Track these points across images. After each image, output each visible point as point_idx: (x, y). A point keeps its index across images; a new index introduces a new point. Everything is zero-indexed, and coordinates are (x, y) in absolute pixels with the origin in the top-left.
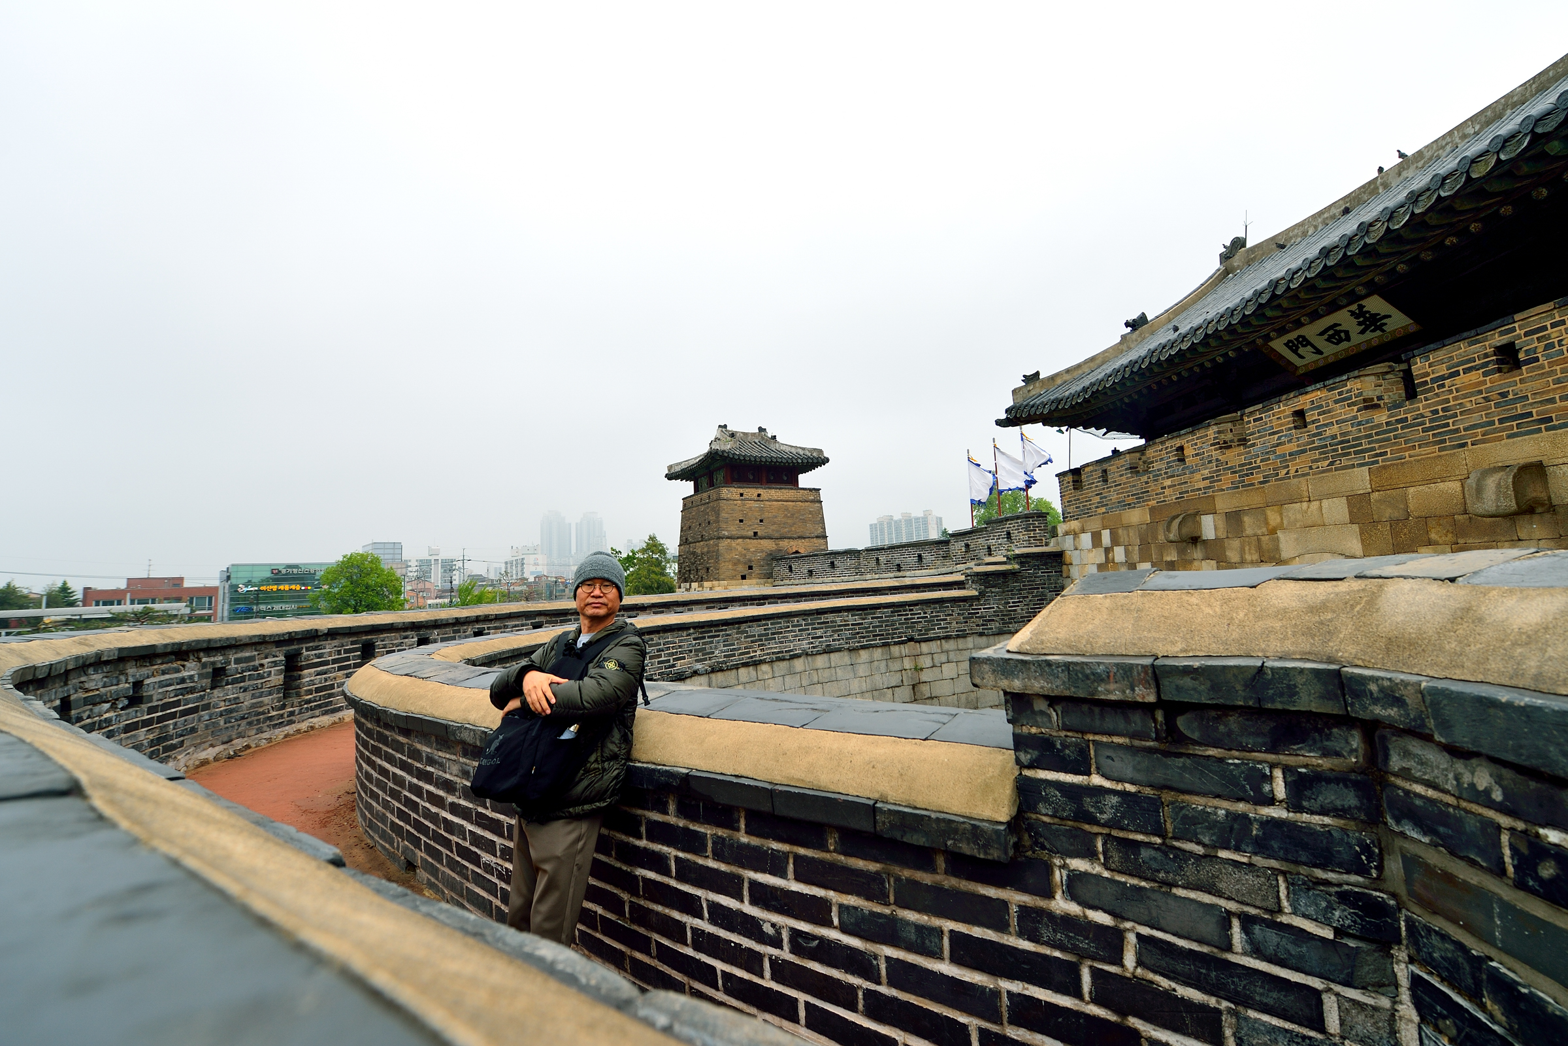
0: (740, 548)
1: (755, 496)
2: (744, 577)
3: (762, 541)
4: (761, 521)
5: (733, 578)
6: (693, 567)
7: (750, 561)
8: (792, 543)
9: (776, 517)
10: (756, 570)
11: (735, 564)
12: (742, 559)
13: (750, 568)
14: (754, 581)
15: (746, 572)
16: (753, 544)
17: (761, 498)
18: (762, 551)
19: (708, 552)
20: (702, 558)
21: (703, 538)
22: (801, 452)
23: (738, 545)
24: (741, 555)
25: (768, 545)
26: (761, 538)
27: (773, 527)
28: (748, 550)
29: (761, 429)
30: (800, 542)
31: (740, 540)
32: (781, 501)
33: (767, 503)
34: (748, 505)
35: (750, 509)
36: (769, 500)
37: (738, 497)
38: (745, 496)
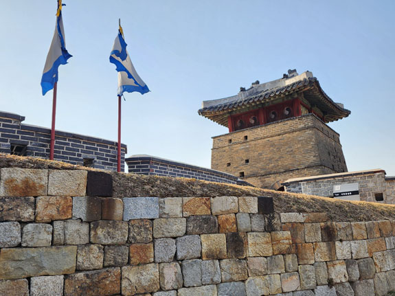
1: (242, 139)
4: (247, 161)
32: (267, 137)
33: (253, 143)
34: (235, 149)
35: (237, 151)
36: (256, 139)
37: (227, 143)
38: (233, 141)
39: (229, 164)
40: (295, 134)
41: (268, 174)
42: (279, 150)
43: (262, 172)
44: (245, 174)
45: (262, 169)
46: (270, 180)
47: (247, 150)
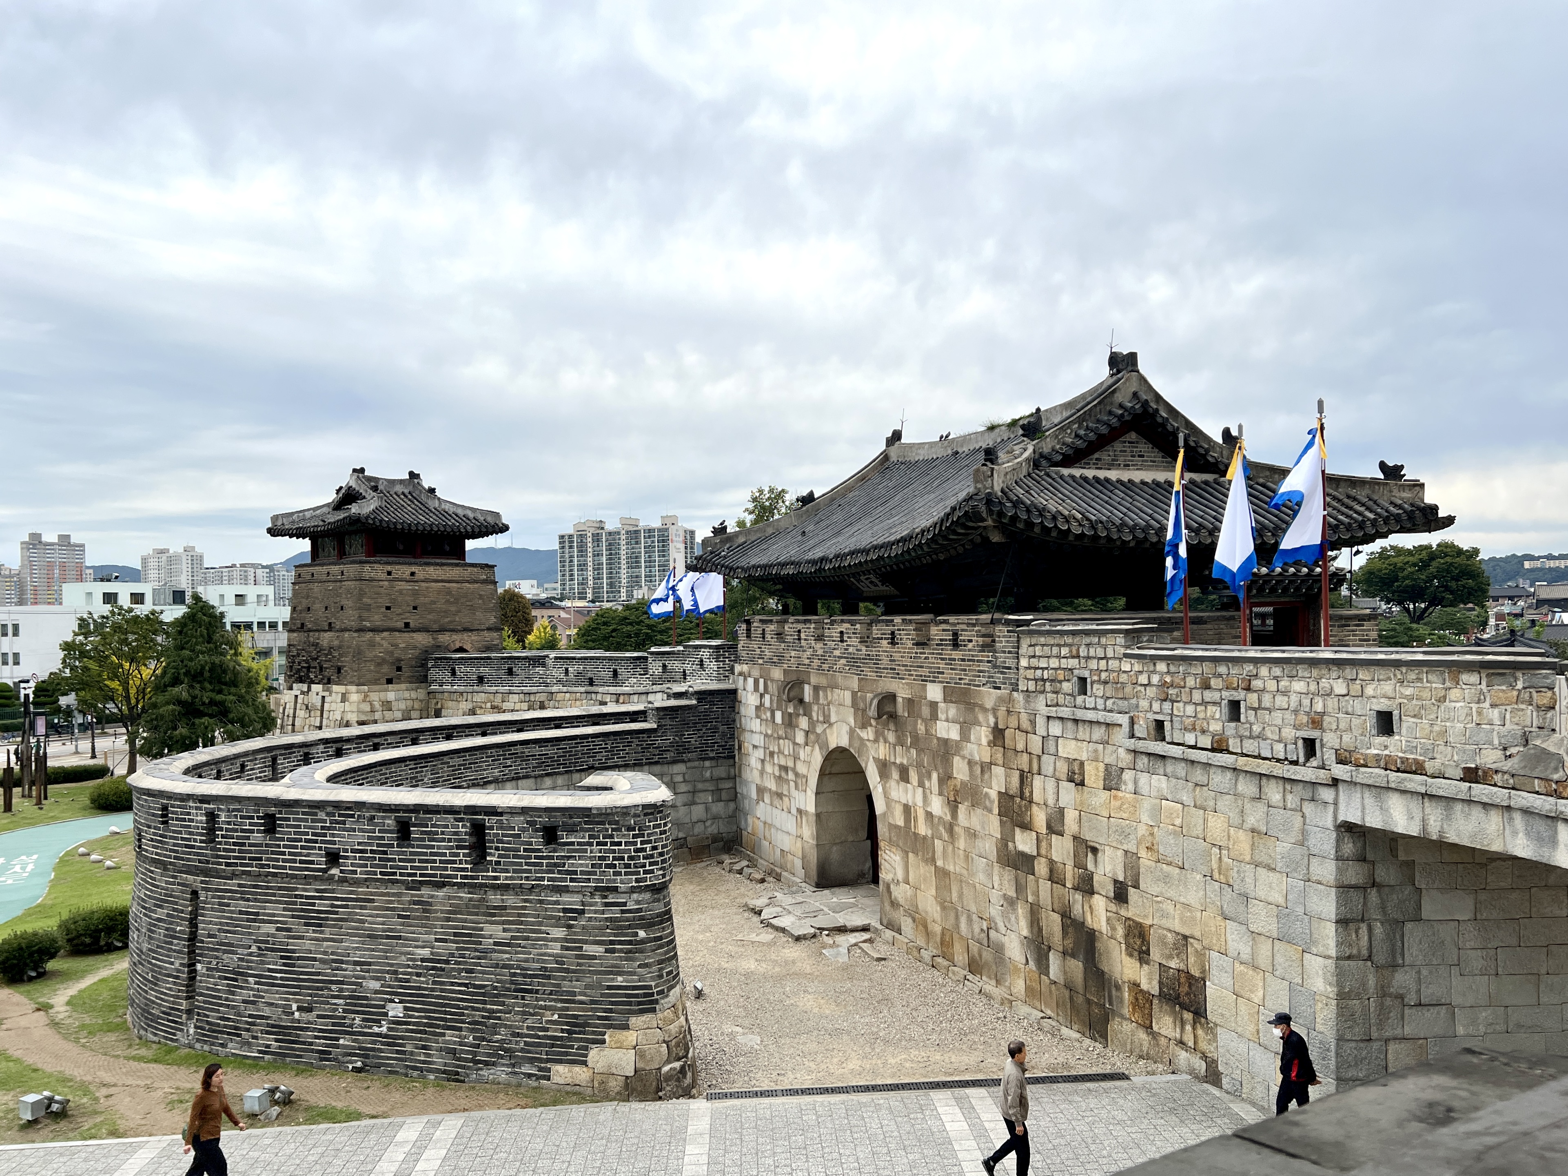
0: (385, 644)
1: (407, 575)
2: (389, 681)
3: (415, 635)
4: (415, 608)
5: (376, 682)
6: (315, 664)
7: (399, 660)
8: (455, 637)
9: (434, 603)
10: (406, 672)
11: (379, 664)
12: (387, 658)
13: (399, 669)
14: (403, 686)
15: (394, 674)
16: (403, 640)
17: (416, 578)
18: (415, 648)
19: (340, 647)
20: (330, 653)
21: (330, 627)
22: (471, 515)
23: (383, 640)
24: (387, 652)
25: (422, 639)
26: (414, 631)
27: (430, 617)
28: (396, 646)
29: (413, 475)
30: (465, 636)
31: (386, 634)
32: (442, 581)
33: (423, 584)
34: (398, 588)
35: (401, 592)
36: (426, 581)
37: (384, 576)
38: (394, 576)
39: (388, 608)
40: (476, 585)
41: (442, 630)
42: (457, 601)
43: (435, 627)
44: (412, 625)
45: (435, 622)
46: (444, 638)
47: (415, 593)
